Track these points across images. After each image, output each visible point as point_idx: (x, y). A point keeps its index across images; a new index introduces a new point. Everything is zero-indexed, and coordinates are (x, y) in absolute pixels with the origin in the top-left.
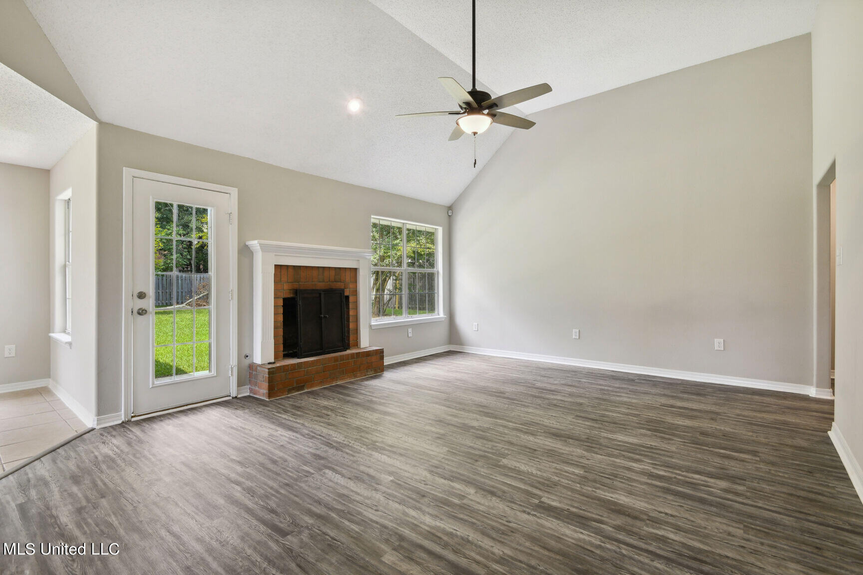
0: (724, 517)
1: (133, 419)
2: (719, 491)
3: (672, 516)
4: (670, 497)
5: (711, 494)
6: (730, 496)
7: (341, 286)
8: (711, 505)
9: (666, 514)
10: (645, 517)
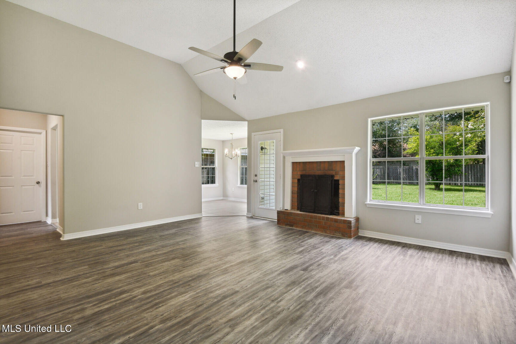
0: (73, 297)
1: (253, 217)
2: (86, 306)
3: (94, 284)
4: (103, 289)
5: (89, 303)
6: (78, 308)
7: (333, 173)
8: (83, 298)
9: (96, 284)
10: (101, 279)
